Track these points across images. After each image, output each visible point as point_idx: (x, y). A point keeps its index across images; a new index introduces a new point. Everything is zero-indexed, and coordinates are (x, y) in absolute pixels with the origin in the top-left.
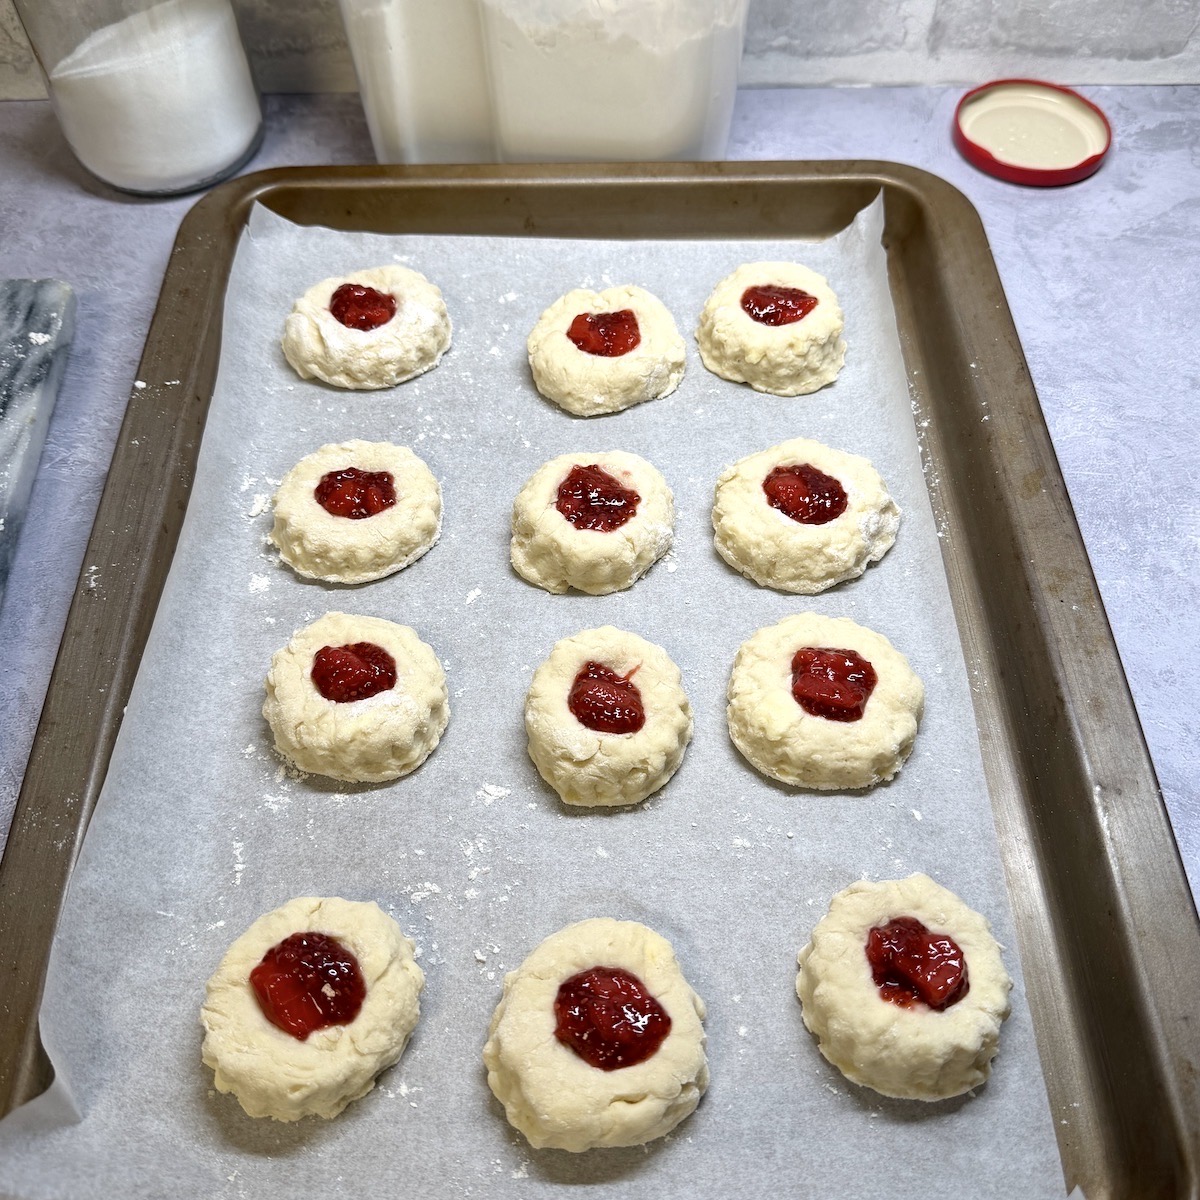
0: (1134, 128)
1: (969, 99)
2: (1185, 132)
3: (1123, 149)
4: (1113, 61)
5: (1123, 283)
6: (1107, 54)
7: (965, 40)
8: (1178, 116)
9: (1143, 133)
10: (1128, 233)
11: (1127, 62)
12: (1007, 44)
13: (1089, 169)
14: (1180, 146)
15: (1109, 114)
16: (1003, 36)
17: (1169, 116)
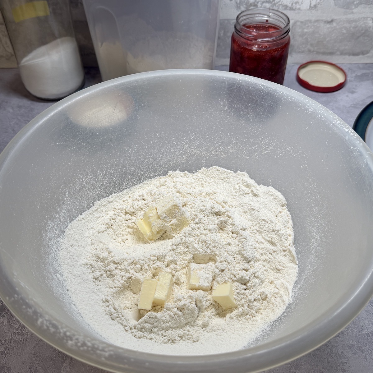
0: (354, 75)
1: (302, 67)
2: (370, 76)
3: (351, 81)
4: (347, 57)
5: (351, 119)
6: (345, 54)
7: (300, 50)
8: (368, 71)
9: (357, 76)
10: (353, 105)
11: (351, 57)
12: (313, 51)
13: (340, 87)
14: (368, 80)
15: (346, 71)
16: (312, 49)
17: (364, 71)
